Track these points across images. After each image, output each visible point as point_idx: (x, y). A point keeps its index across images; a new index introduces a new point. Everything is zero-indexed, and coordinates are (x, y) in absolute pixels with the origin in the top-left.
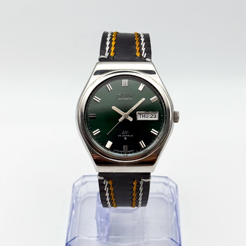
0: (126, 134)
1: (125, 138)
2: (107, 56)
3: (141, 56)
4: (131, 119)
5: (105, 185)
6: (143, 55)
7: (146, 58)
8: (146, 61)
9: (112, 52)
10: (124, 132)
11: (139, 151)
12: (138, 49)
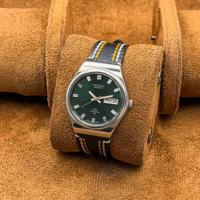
0: (95, 111)
1: (95, 114)
2: (93, 58)
3: (115, 60)
4: (99, 102)
5: (80, 141)
6: (116, 60)
7: (118, 62)
8: (117, 64)
9: (97, 55)
10: (94, 110)
11: (102, 123)
12: (114, 55)
